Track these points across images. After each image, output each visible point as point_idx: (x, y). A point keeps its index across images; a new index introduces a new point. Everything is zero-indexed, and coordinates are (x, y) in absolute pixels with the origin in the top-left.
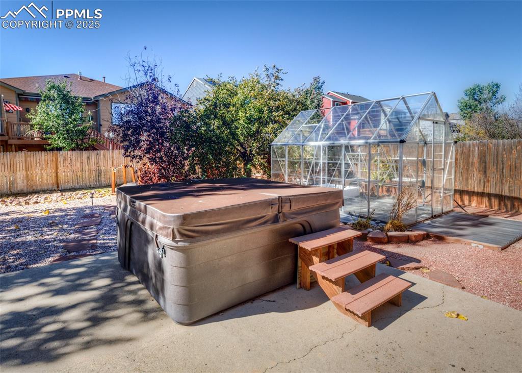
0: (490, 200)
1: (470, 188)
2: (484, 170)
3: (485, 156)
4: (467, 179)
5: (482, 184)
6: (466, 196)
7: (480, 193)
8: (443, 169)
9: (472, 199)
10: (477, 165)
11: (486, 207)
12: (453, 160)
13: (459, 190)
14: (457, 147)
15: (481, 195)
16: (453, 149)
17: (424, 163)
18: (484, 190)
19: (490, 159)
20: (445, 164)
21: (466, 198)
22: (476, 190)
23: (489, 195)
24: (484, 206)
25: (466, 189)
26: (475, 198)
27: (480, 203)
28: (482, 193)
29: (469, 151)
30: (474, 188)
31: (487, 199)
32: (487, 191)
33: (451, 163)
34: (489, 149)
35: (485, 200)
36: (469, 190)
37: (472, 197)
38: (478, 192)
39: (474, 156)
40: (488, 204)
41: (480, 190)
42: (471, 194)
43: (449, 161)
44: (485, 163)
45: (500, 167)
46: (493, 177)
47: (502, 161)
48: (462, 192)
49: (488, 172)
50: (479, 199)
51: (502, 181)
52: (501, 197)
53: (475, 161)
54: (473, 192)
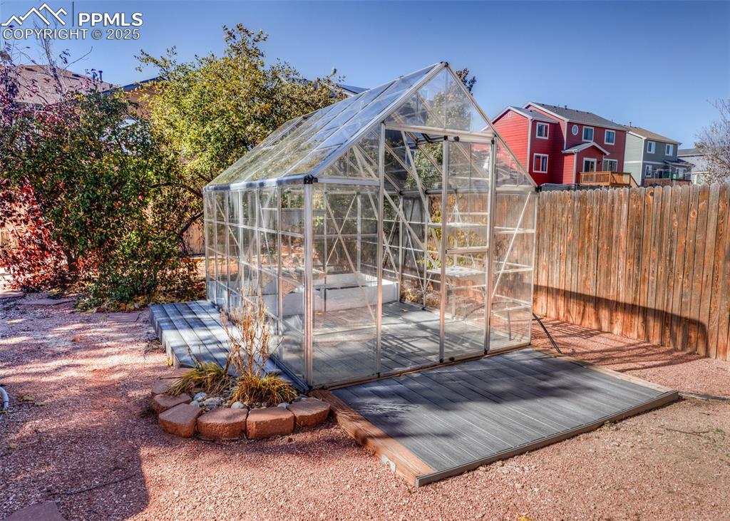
0: (645, 321)
1: (612, 295)
3: (639, 225)
4: (607, 274)
5: (633, 286)
6: (604, 311)
7: (629, 305)
9: (614, 318)
10: (625, 243)
11: (639, 336)
13: (592, 297)
15: (631, 309)
18: (635, 299)
19: (649, 230)
21: (604, 314)
22: (622, 299)
23: (645, 312)
24: (635, 336)
25: (604, 296)
26: (620, 317)
27: (627, 328)
28: (633, 305)
29: (612, 211)
30: (618, 294)
31: (641, 319)
32: (641, 302)
34: (648, 207)
35: (638, 321)
36: (611, 299)
37: (614, 314)
38: (625, 304)
39: (619, 222)
40: (641, 332)
41: (629, 301)
42: (614, 306)
44: (640, 238)
45: (665, 249)
46: (654, 269)
47: (671, 236)
48: (598, 302)
49: (645, 259)
50: (628, 318)
51: (668, 281)
52: (665, 318)
53: (622, 234)
54: (617, 303)
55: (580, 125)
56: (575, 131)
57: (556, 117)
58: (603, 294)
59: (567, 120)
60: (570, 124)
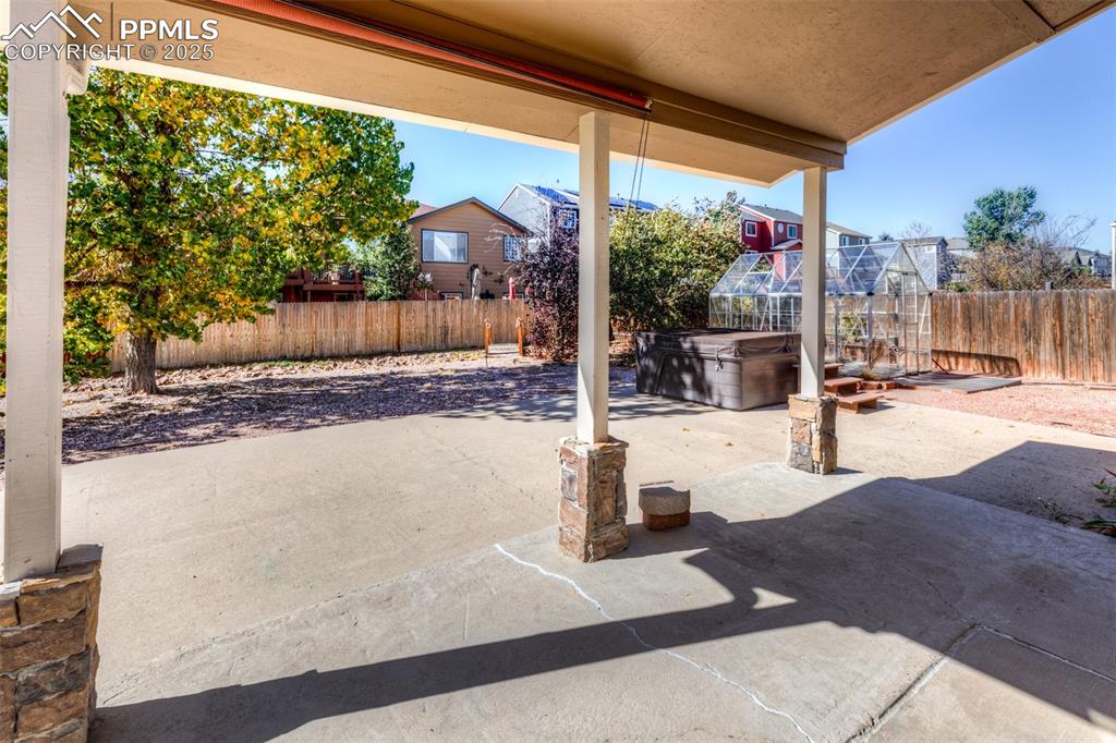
0: (980, 361)
1: (954, 349)
2: (969, 326)
3: (969, 311)
4: (950, 338)
5: (968, 342)
8: (917, 324)
10: (960, 321)
12: (929, 315)
14: (932, 300)
15: (969, 355)
16: (927, 301)
17: (896, 317)
18: (970, 350)
19: (975, 314)
20: (919, 318)
21: (952, 359)
22: (961, 350)
23: (977, 356)
25: (950, 350)
26: (961, 360)
27: (968, 364)
28: (970, 353)
29: (951, 305)
30: (959, 348)
31: (976, 359)
32: (974, 351)
33: (926, 317)
34: (973, 302)
35: (974, 360)
36: (954, 351)
37: (958, 358)
38: (964, 353)
39: (956, 310)
41: (966, 351)
42: (957, 355)
43: (923, 315)
44: (970, 318)
45: (987, 323)
46: (980, 335)
47: (989, 317)
48: (947, 354)
49: (974, 329)
50: (966, 360)
51: (990, 341)
52: (992, 359)
53: (959, 315)
54: (959, 353)
55: (785, 224)
56: (781, 228)
57: (764, 217)
58: (948, 349)
59: (773, 219)
60: (777, 223)
